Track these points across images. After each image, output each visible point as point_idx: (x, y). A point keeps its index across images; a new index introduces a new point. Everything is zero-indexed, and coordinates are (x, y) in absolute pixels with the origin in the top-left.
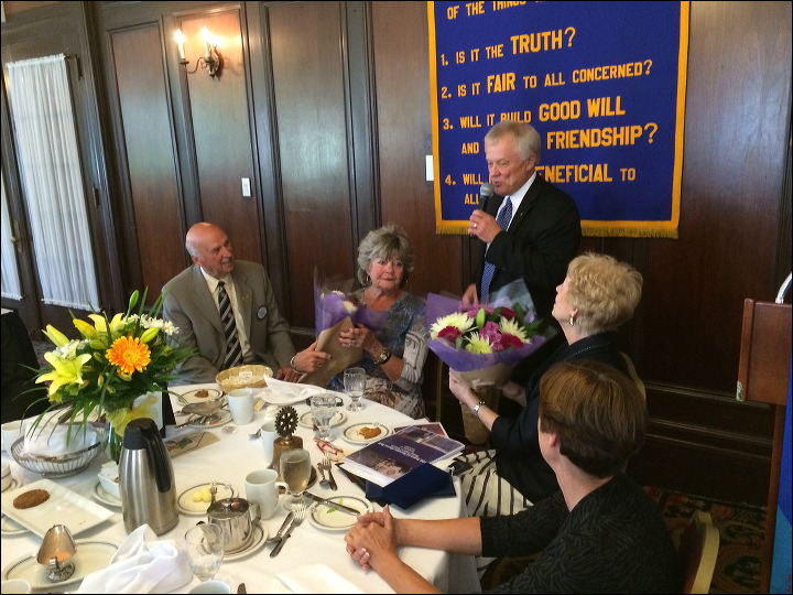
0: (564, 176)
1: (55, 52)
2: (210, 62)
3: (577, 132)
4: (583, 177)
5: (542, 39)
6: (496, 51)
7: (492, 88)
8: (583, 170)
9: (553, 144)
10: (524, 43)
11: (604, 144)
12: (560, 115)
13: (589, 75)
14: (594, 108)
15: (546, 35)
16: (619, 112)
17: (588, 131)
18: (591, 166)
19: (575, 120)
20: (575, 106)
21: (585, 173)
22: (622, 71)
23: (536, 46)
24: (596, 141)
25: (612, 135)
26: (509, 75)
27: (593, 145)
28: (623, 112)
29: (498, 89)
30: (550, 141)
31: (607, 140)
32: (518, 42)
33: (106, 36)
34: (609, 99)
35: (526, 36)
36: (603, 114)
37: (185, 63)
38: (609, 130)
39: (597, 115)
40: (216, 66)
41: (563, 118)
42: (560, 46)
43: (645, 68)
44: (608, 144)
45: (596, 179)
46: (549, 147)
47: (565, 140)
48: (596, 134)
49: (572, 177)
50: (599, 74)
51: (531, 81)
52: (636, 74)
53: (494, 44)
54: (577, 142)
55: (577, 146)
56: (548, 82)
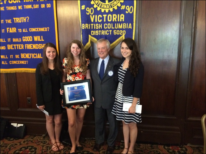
3: (32, 45)
4: (35, 57)
6: (9, 21)
15: (22, 18)
17: (35, 44)
18: (37, 54)
19: (31, 41)
20: (31, 38)
22: (42, 30)
23: (20, 21)
26: (14, 28)
28: (44, 40)
30: (26, 47)
31: (40, 47)
34: (39, 36)
35: (17, 18)
39: (37, 40)
41: (28, 41)
47: (29, 47)
48: (37, 46)
49: (32, 57)
50: (36, 30)
51: (20, 30)
55: (32, 48)
56: (24, 31)
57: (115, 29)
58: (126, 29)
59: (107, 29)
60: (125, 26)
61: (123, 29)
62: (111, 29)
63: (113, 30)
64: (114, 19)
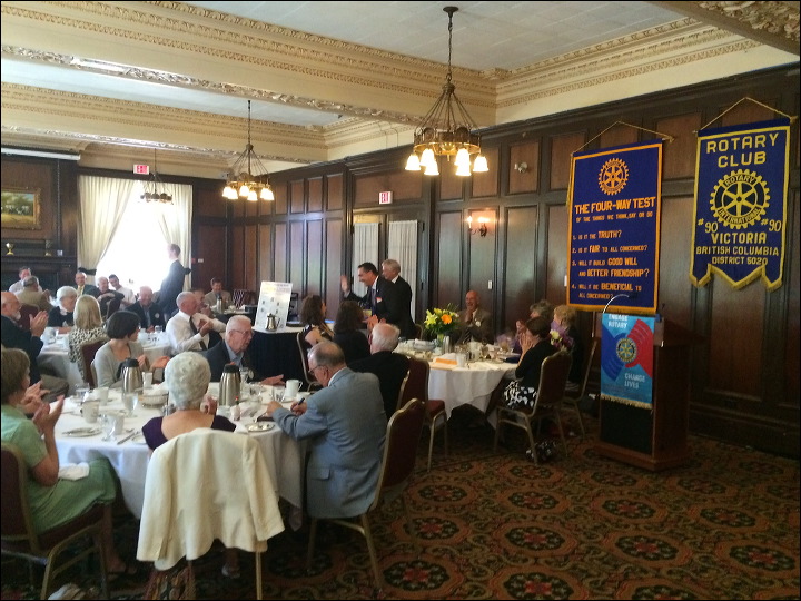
0: (616, 287)
1: (414, 219)
2: (481, 230)
3: (621, 270)
5: (610, 234)
6: (593, 236)
11: (631, 276)
12: (616, 263)
13: (625, 249)
14: (627, 262)
17: (625, 270)
18: (626, 284)
19: (621, 266)
20: (621, 260)
21: (624, 287)
23: (607, 236)
25: (633, 272)
26: (598, 246)
27: (627, 276)
28: (637, 264)
29: (593, 251)
30: (612, 273)
32: (601, 234)
33: (438, 215)
34: (632, 258)
35: (604, 232)
36: (630, 264)
37: (470, 230)
40: (484, 232)
42: (616, 237)
43: (645, 248)
45: (627, 289)
46: (611, 276)
47: (617, 273)
48: (628, 272)
49: (619, 288)
50: (629, 248)
52: (642, 250)
53: (593, 233)
54: (621, 274)
56: (612, 250)
57: (749, 255)
58: (768, 256)
59: (738, 255)
60: (766, 251)
61: (762, 256)
62: (743, 255)
63: (746, 257)
64: (749, 240)
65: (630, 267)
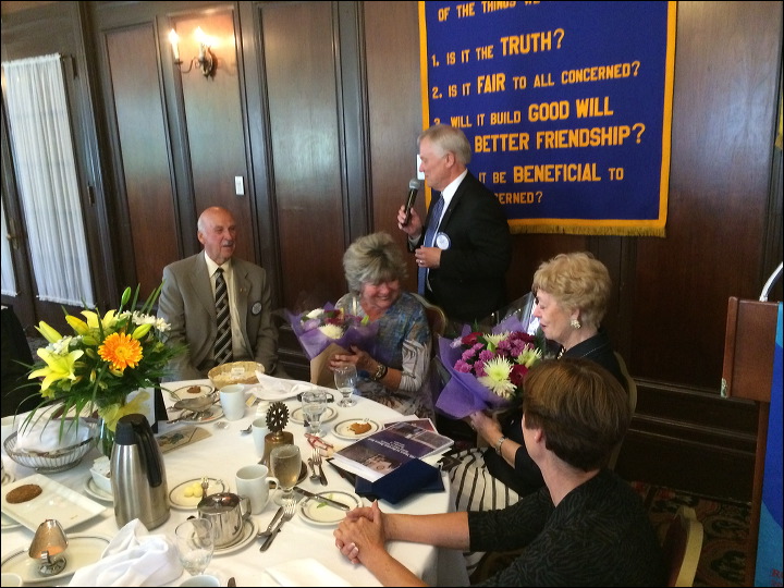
0: (553, 175)
2: (204, 62)
3: (565, 132)
4: (572, 176)
5: (532, 41)
6: (486, 53)
7: (483, 88)
8: (572, 169)
9: (543, 144)
10: (514, 44)
11: (593, 144)
12: (550, 116)
13: (578, 76)
14: (582, 109)
15: (535, 36)
16: (608, 112)
17: (577, 131)
18: (580, 166)
19: (563, 120)
20: (564, 107)
21: (574, 173)
22: (611, 72)
23: (525, 47)
24: (584, 141)
25: (600, 135)
26: (499, 76)
27: (582, 145)
28: (611, 113)
29: (488, 89)
30: (539, 141)
31: (595, 141)
32: (508, 44)
33: (101, 37)
34: (597, 100)
35: (516, 38)
36: (591, 114)
38: (597, 130)
39: (585, 115)
41: (553, 118)
42: (549, 47)
43: (632, 70)
44: (597, 143)
45: (584, 178)
46: (538, 147)
47: (555, 139)
48: (585, 135)
49: (561, 177)
50: (588, 75)
51: (521, 82)
52: (624, 75)
53: (484, 44)
54: (566, 141)
55: (566, 146)
56: (538, 82)
65: (590, 122)
